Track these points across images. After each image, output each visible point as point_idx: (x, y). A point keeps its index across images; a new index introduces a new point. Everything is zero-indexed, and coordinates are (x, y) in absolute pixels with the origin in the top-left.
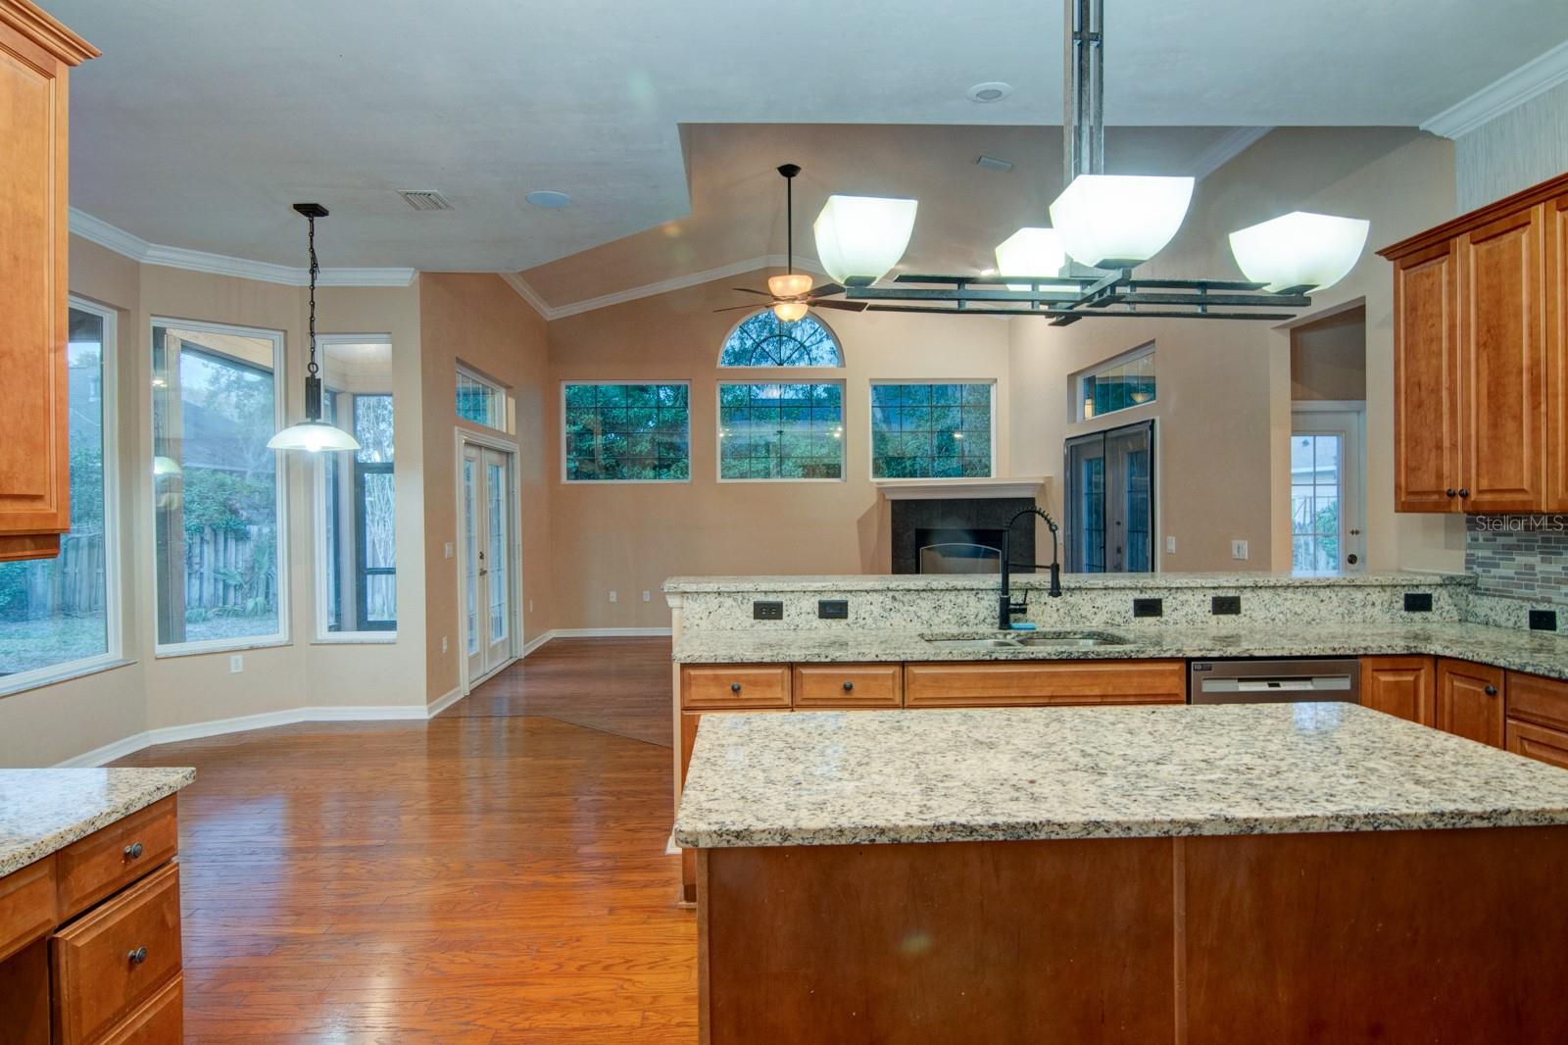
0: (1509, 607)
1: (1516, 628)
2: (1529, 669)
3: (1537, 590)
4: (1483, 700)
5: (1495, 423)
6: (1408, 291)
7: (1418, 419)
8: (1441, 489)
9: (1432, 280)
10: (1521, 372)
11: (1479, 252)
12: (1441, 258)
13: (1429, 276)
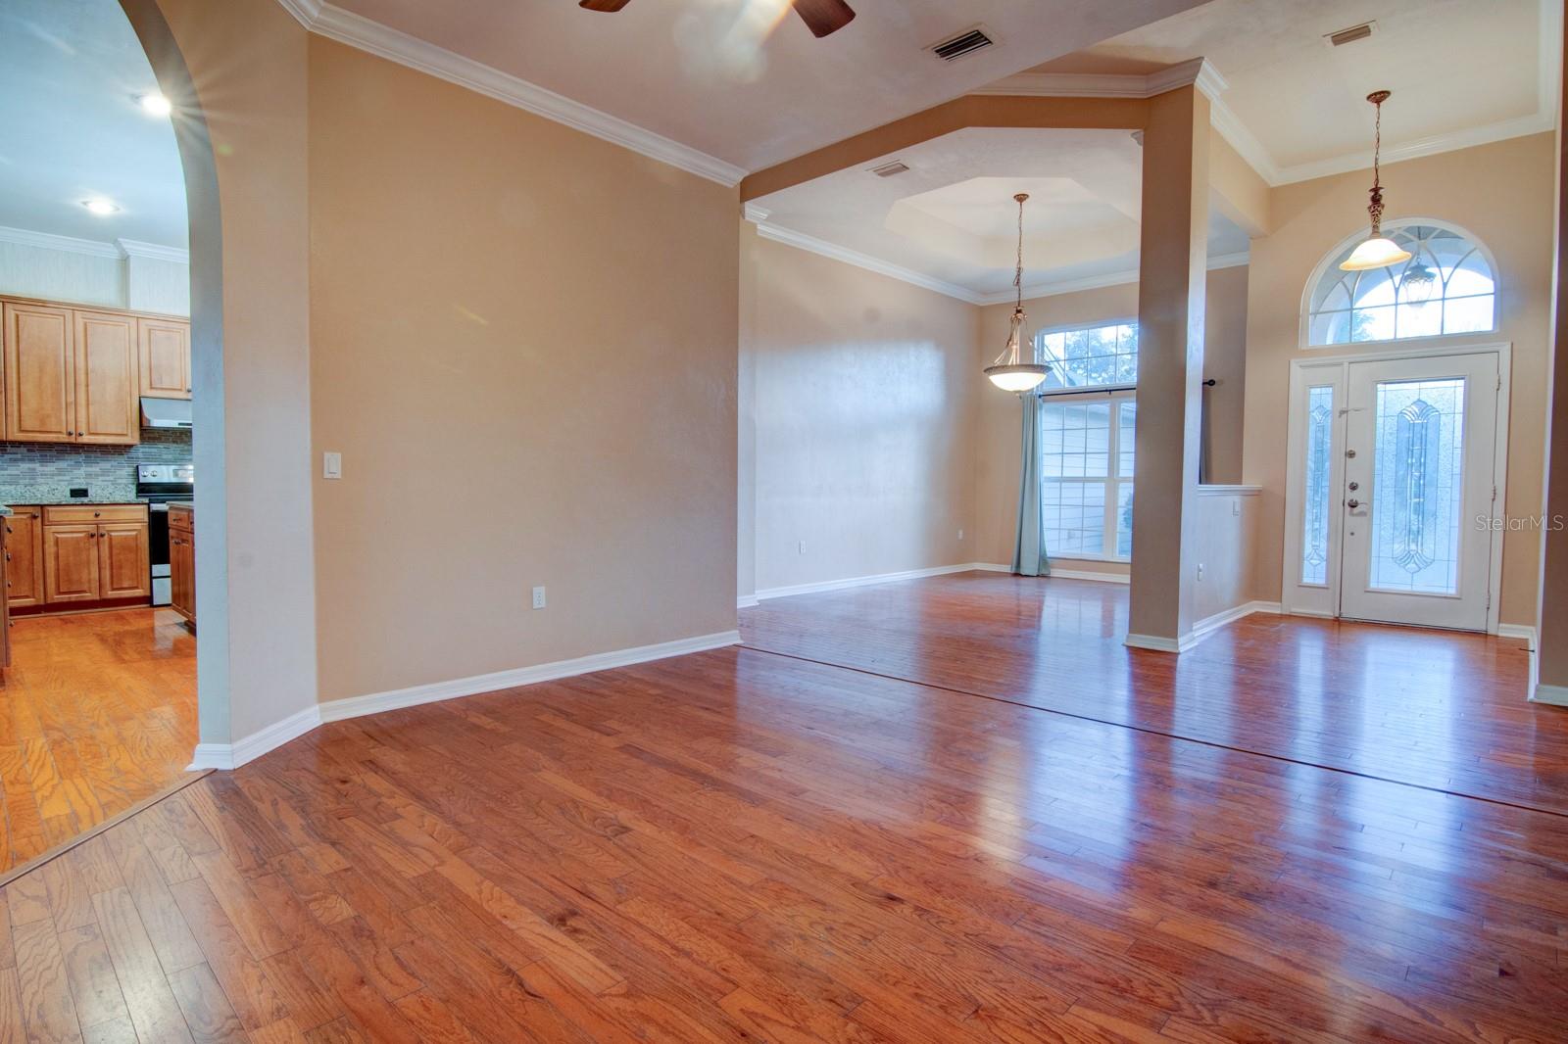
4: (29, 522)
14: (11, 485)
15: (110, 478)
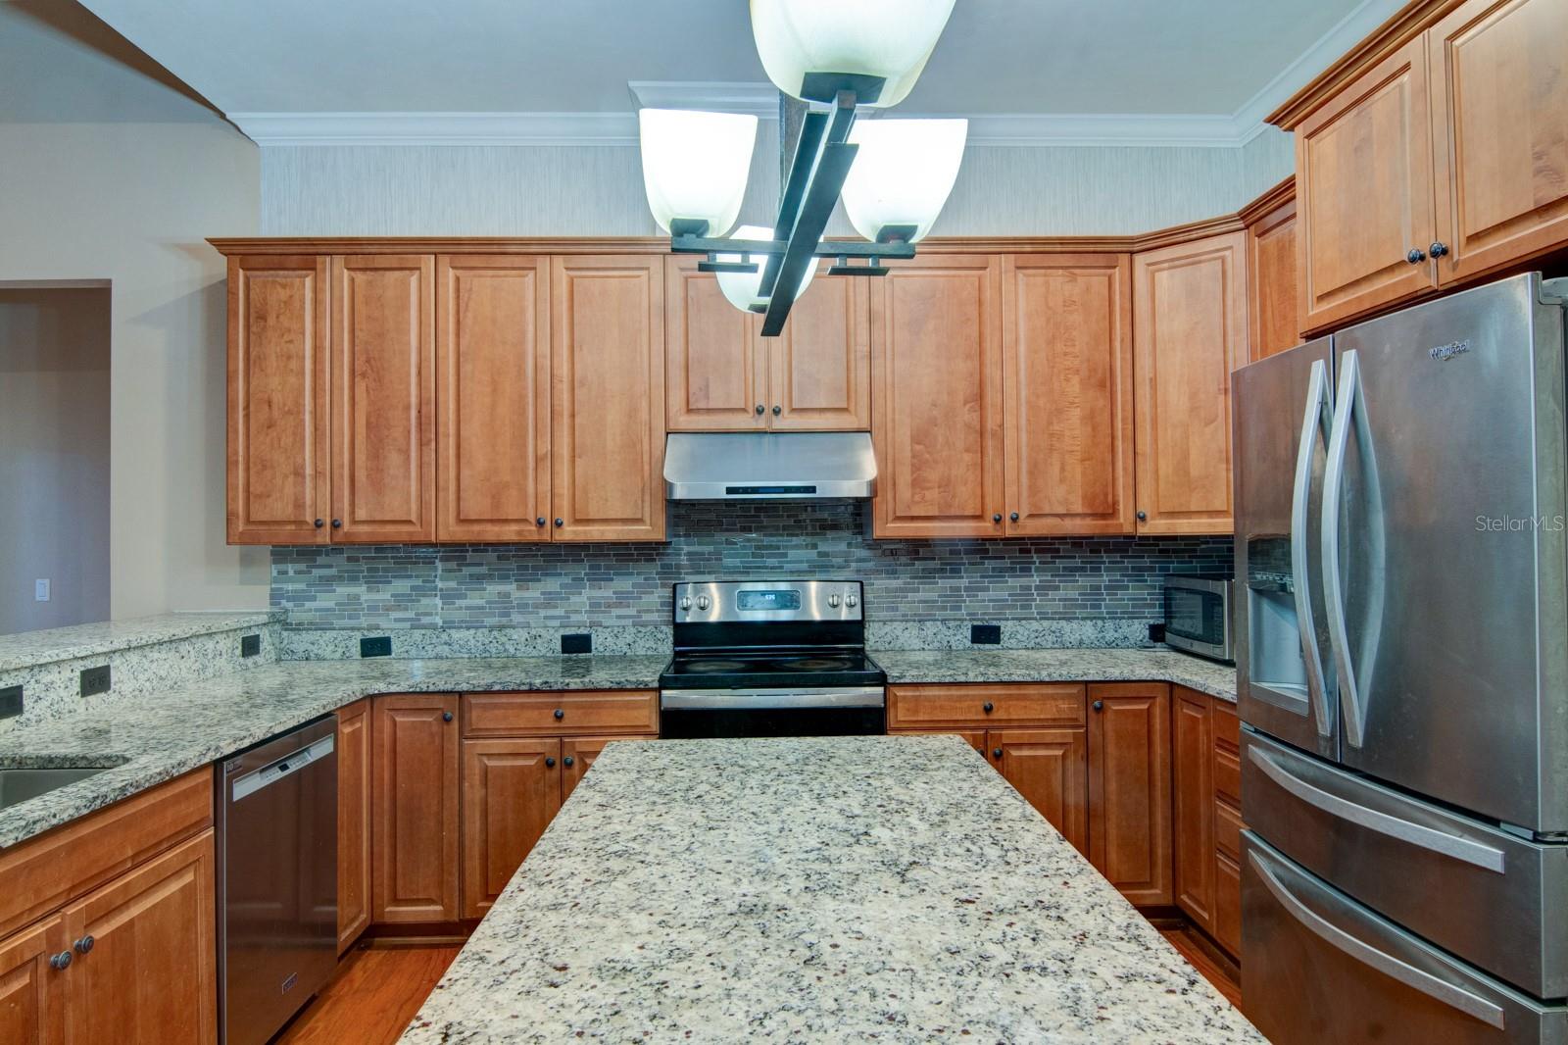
0: (336, 639)
1: (345, 657)
2: (497, 688)
3: (363, 619)
4: (435, 728)
5: (376, 454)
6: (252, 295)
7: (268, 440)
8: (302, 519)
9: (288, 291)
10: (408, 408)
11: (356, 280)
12: (304, 272)
13: (284, 286)
14: (468, 628)
15: (632, 611)
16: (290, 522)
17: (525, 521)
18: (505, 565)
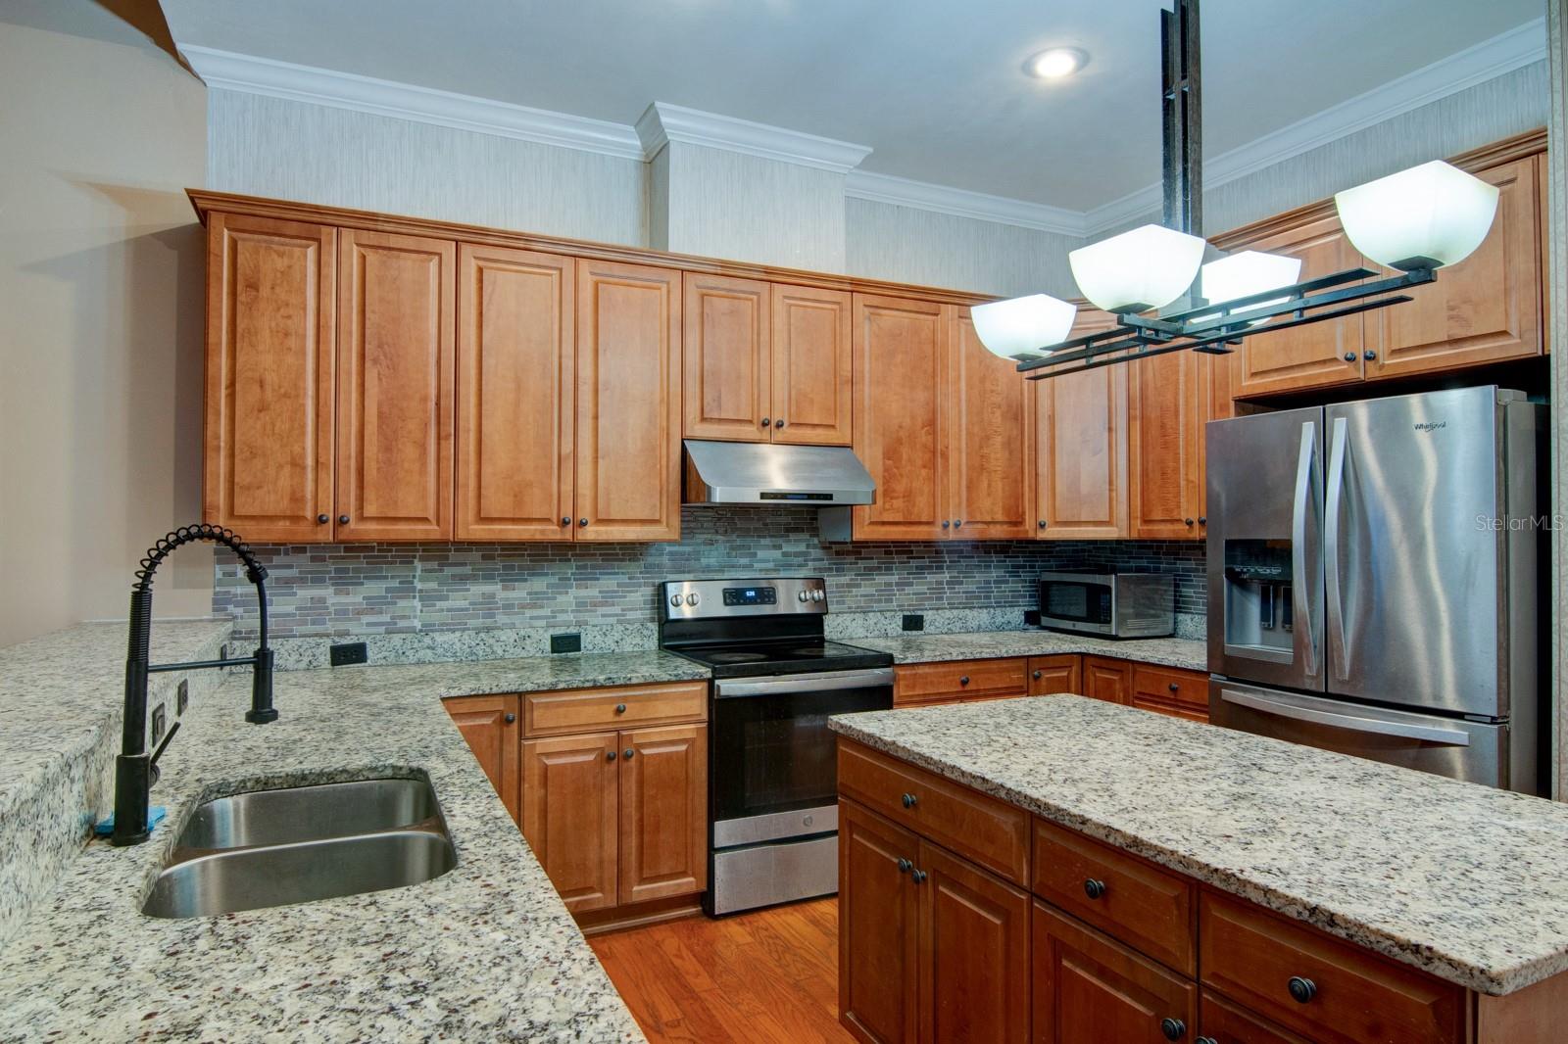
0: (300, 647)
1: (311, 667)
2: (561, 686)
4: (496, 732)
5: (388, 447)
6: (240, 259)
7: (259, 426)
8: (301, 513)
9: (286, 261)
10: (425, 399)
11: (367, 258)
12: (304, 242)
13: (281, 255)
14: (453, 631)
15: (617, 610)
16: (285, 518)
17: (548, 520)
18: (490, 565)
